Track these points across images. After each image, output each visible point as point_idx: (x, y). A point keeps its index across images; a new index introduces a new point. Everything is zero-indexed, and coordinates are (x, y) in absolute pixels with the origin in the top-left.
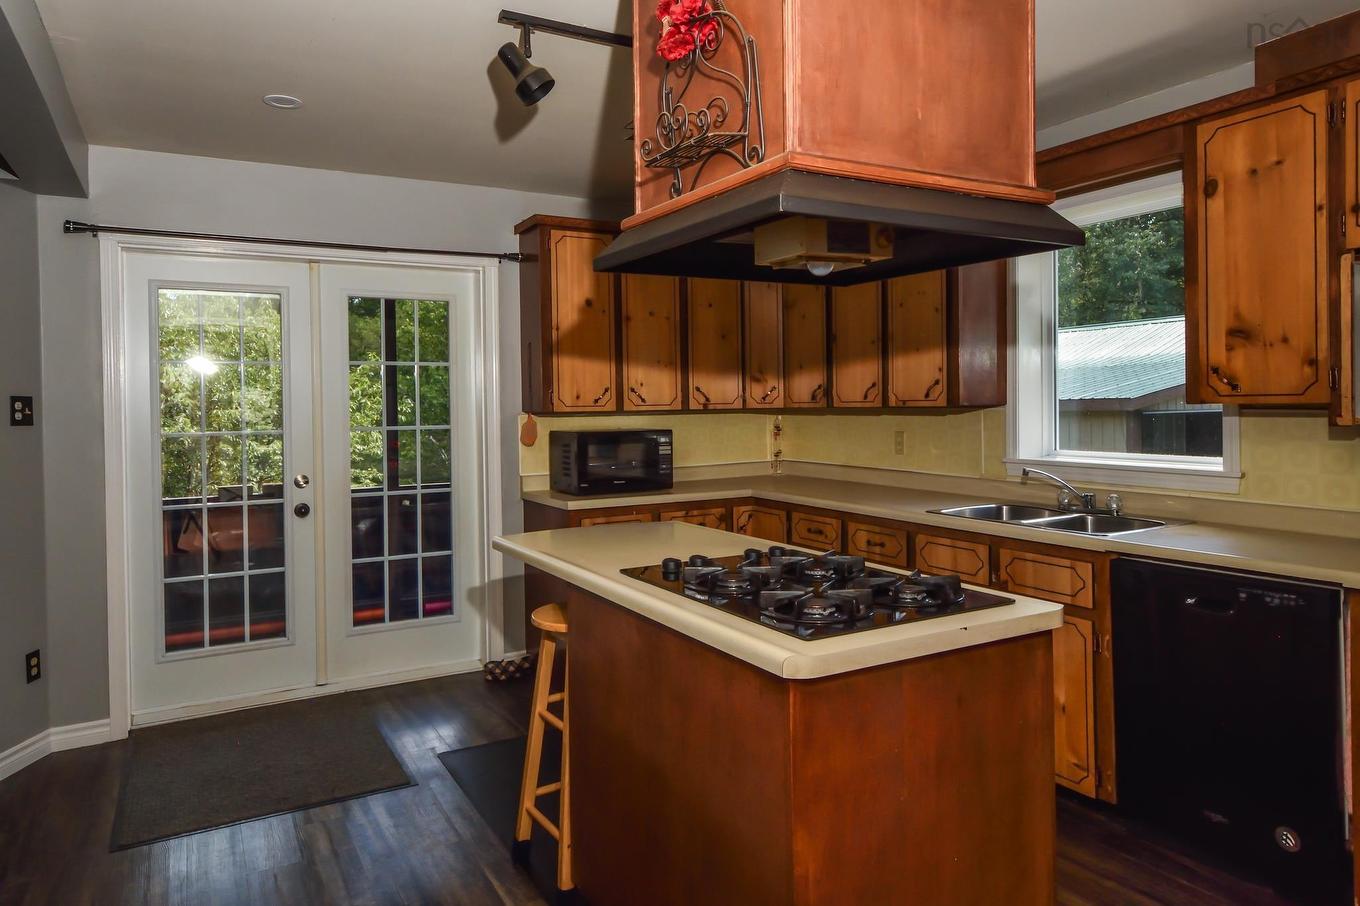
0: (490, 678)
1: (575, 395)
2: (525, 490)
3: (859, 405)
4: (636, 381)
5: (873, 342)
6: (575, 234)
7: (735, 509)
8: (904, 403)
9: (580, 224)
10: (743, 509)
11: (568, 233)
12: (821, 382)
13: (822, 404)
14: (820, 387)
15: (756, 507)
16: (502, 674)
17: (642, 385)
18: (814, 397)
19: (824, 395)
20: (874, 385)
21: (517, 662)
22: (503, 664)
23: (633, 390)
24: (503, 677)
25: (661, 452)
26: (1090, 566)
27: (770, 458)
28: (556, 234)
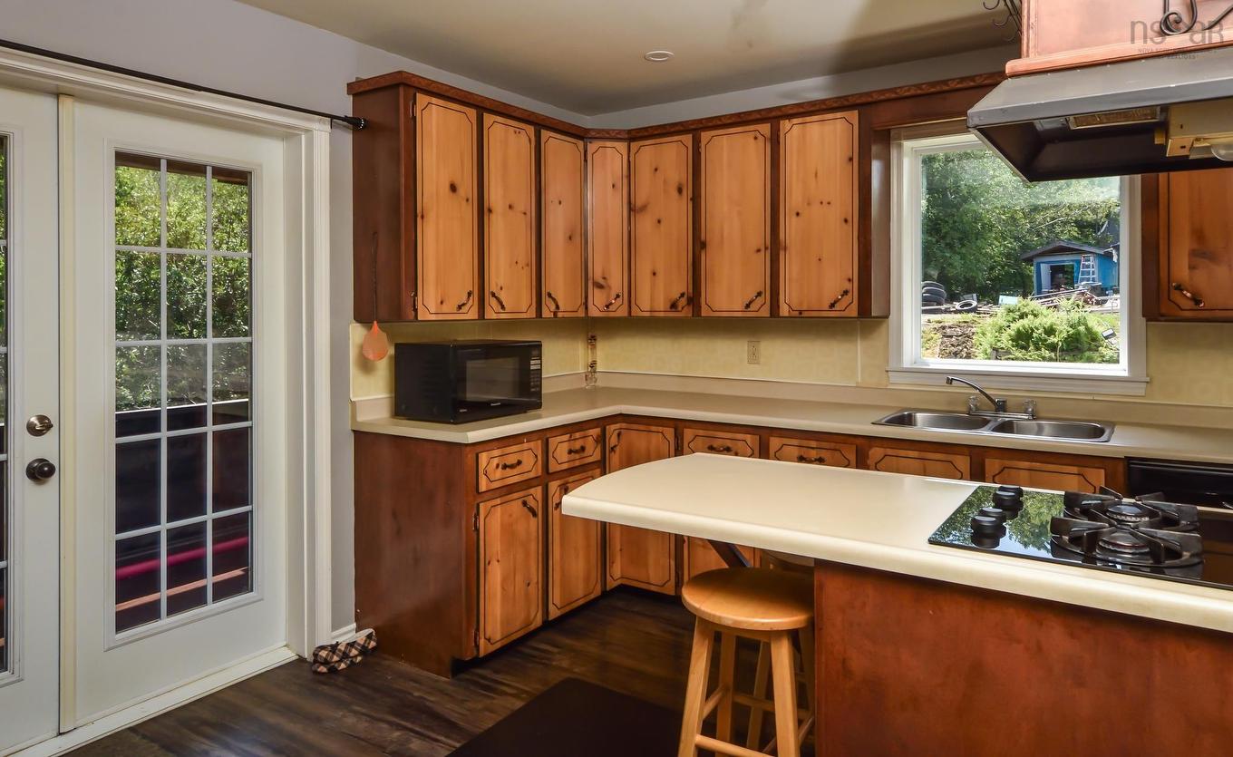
0: (323, 669)
1: (439, 301)
2: (360, 419)
3: (740, 314)
4: (497, 285)
5: (759, 251)
6: (441, 102)
7: (607, 427)
8: (801, 313)
9: (446, 91)
10: (613, 427)
11: (434, 100)
12: (684, 290)
13: (686, 313)
14: (682, 295)
15: (624, 425)
16: (340, 661)
17: (501, 288)
18: (674, 306)
19: (688, 304)
20: (759, 294)
21: (362, 643)
22: (342, 648)
23: (493, 295)
24: (343, 666)
25: (532, 367)
26: (1103, 471)
27: (581, 370)
28: (422, 99)
